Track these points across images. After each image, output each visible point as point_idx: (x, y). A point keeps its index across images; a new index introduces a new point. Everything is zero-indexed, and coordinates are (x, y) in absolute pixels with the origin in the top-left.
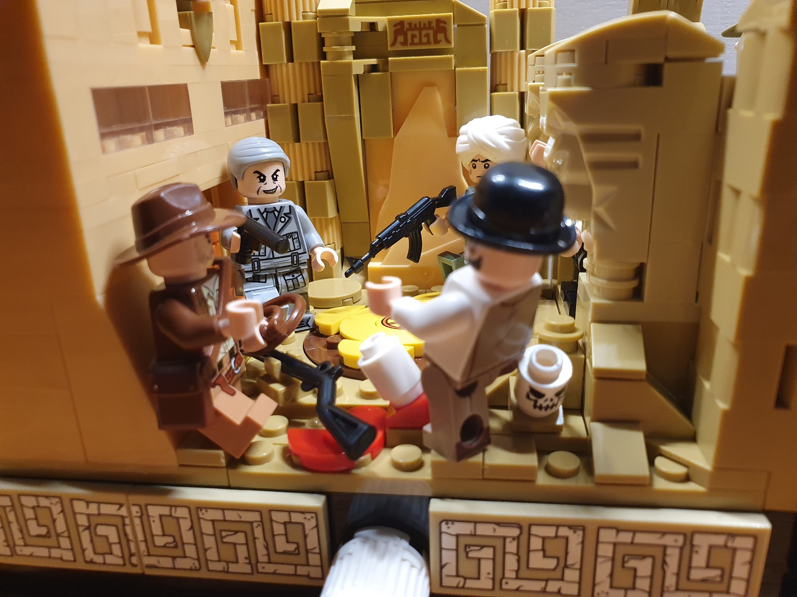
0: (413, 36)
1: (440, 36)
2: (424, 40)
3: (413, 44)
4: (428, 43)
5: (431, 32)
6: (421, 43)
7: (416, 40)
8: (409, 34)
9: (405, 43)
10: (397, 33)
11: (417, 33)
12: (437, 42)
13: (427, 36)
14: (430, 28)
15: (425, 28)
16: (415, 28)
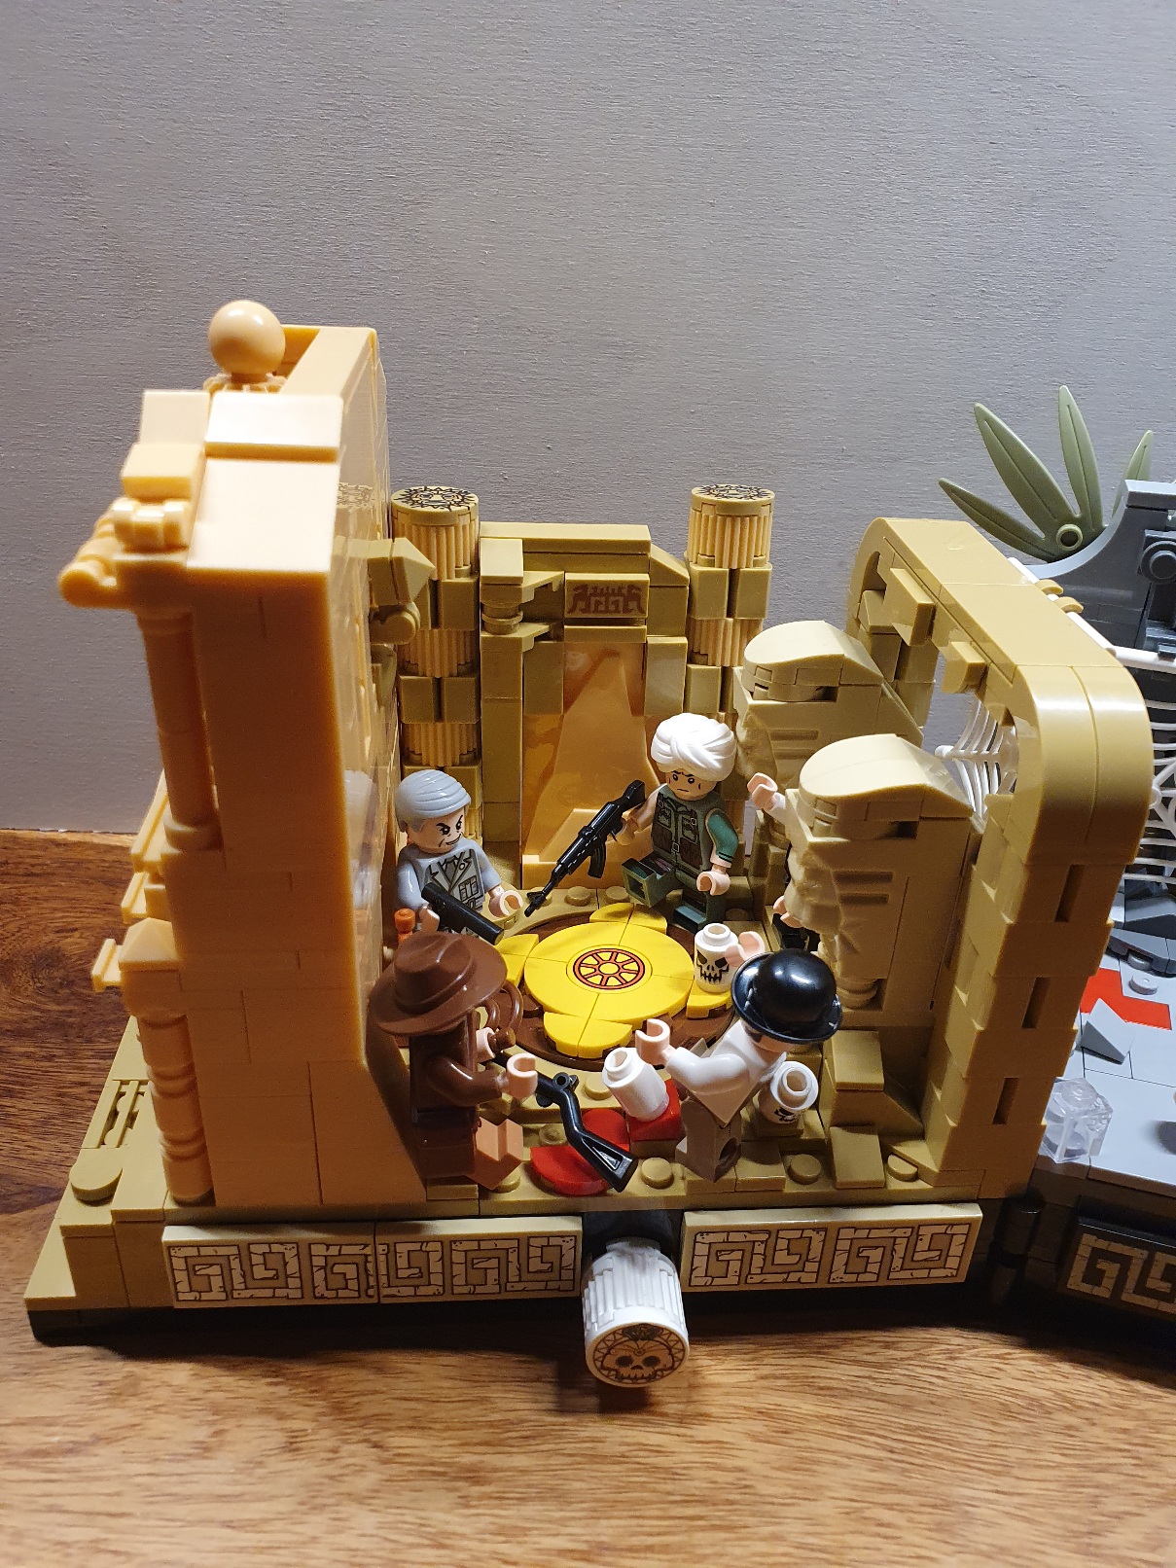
0: (598, 603)
1: (633, 605)
2: (612, 608)
3: (596, 611)
4: (617, 611)
5: (621, 599)
6: (607, 611)
7: (602, 608)
8: (593, 600)
9: (586, 610)
10: (577, 598)
11: (603, 599)
12: (627, 610)
13: (616, 603)
14: (620, 594)
15: (613, 594)
16: (602, 594)
